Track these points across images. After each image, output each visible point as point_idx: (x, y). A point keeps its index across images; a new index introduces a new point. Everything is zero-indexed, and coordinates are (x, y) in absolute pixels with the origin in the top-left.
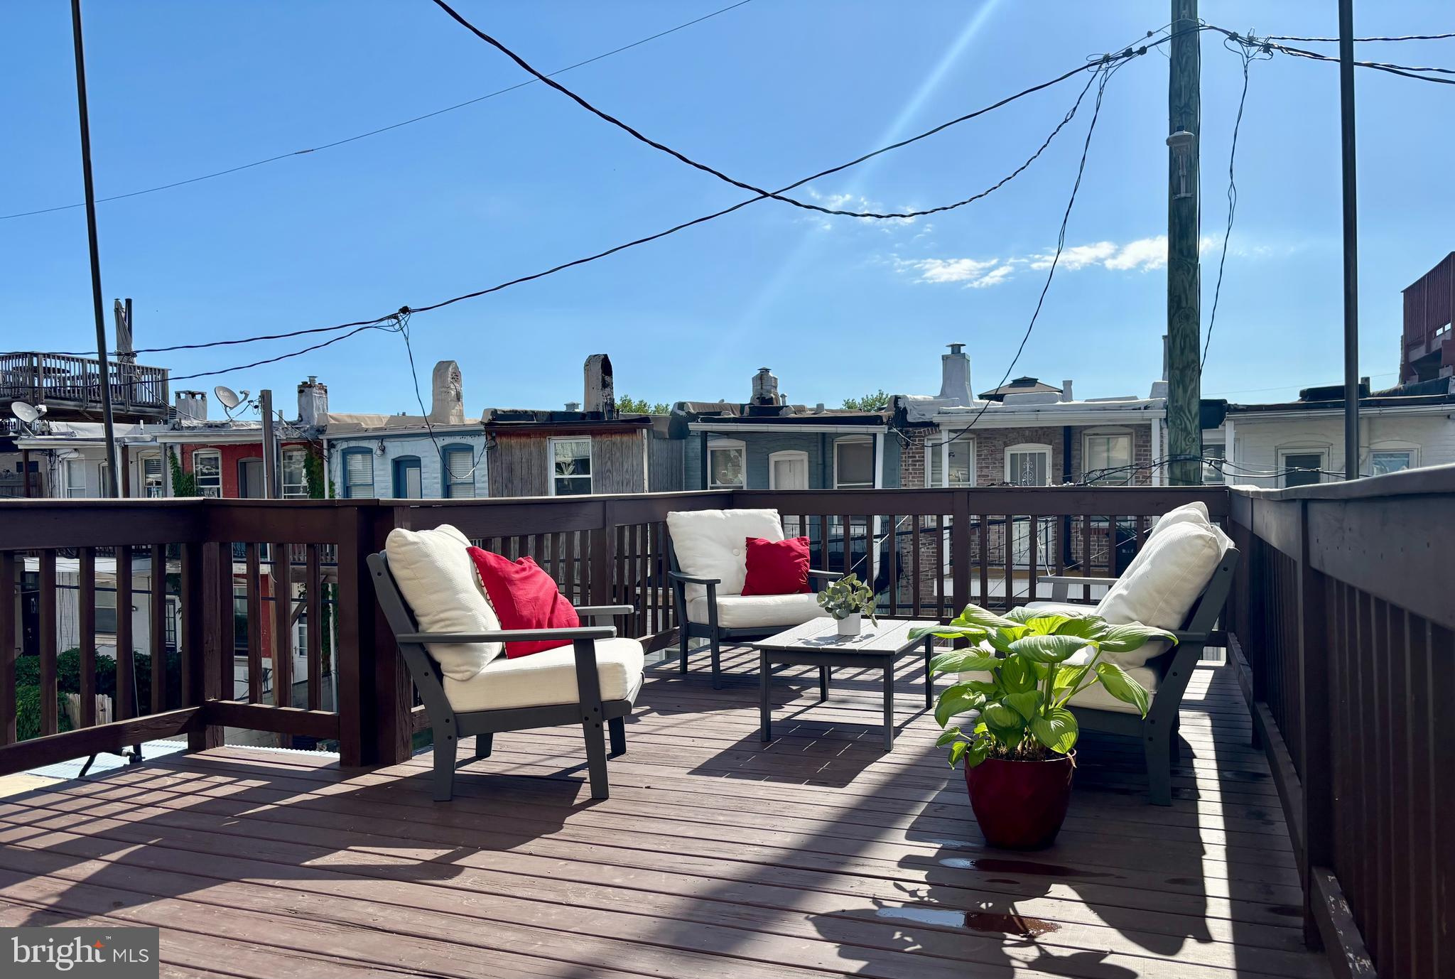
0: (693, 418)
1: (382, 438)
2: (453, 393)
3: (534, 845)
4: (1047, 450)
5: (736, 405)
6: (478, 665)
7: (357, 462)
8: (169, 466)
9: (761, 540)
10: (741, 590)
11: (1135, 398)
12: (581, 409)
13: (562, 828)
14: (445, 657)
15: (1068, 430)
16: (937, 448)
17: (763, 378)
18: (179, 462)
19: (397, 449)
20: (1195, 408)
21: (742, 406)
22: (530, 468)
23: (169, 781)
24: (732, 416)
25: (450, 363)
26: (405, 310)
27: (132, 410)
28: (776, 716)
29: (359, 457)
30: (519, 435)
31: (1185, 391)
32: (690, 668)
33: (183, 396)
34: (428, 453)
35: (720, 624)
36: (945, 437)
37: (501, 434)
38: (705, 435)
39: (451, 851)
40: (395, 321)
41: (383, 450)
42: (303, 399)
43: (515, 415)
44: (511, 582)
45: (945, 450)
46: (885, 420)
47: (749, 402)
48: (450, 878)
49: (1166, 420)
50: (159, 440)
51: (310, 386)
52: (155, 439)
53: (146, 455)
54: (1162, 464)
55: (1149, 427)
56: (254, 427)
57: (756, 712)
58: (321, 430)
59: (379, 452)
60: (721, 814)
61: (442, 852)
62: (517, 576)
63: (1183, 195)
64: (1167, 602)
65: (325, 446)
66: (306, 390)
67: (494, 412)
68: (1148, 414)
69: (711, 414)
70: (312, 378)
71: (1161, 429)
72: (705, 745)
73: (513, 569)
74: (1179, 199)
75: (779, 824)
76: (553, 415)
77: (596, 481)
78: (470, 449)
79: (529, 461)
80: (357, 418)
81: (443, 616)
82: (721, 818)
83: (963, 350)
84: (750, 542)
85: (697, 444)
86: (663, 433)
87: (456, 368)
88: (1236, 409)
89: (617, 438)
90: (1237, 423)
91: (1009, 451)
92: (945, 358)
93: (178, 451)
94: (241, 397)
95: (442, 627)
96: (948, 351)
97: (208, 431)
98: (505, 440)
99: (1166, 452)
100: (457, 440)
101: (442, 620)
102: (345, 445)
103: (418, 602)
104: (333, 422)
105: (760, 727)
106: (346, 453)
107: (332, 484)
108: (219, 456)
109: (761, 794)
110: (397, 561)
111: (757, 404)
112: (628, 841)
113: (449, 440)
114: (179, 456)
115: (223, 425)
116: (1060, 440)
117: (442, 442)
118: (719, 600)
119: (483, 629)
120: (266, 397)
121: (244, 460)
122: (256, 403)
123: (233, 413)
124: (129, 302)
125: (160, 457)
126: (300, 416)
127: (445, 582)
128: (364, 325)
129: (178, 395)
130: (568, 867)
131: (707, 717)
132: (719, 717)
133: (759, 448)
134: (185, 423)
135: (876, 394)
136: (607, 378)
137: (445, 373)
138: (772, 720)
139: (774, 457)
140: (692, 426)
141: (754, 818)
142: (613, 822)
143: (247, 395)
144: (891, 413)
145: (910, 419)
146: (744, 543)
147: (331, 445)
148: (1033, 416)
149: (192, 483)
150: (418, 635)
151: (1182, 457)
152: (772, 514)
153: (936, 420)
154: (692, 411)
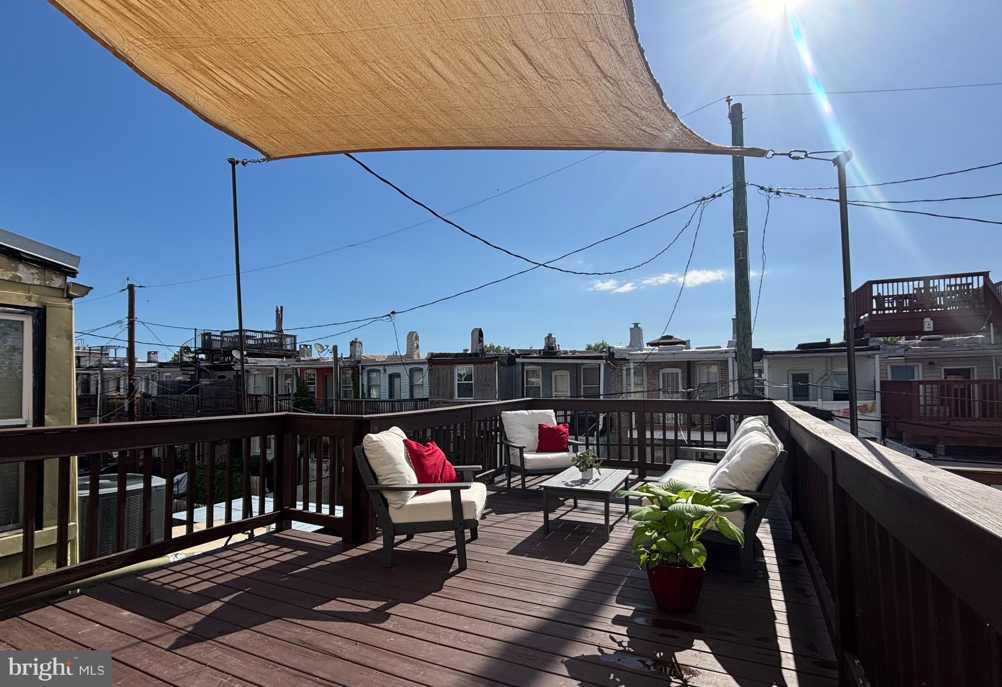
0: (518, 356)
1: (385, 365)
2: (415, 345)
3: (427, 600)
4: (679, 371)
5: (537, 350)
6: (405, 501)
7: (374, 375)
8: (295, 376)
9: (546, 426)
10: (536, 449)
11: (720, 347)
12: (469, 352)
13: (442, 588)
14: (390, 497)
15: (689, 363)
16: (628, 370)
17: (549, 337)
18: (299, 375)
19: (391, 370)
20: (750, 354)
21: (540, 350)
22: (446, 378)
23: (263, 550)
24: (535, 355)
25: (414, 332)
26: (393, 313)
27: (281, 353)
28: (552, 517)
29: (375, 373)
30: (442, 364)
31: (745, 347)
32: (512, 485)
33: (302, 347)
34: (404, 371)
35: (525, 468)
36: (632, 366)
37: (434, 364)
38: (523, 364)
39: (386, 603)
40: (389, 317)
41: (385, 370)
42: (352, 348)
43: (441, 355)
44: (424, 457)
45: (632, 371)
46: (604, 358)
47: (543, 348)
48: (383, 622)
49: (736, 358)
50: (291, 366)
51: (355, 342)
52: (289, 365)
53: (285, 372)
54: (734, 381)
55: (727, 361)
56: (330, 360)
57: (541, 514)
58: (359, 362)
59: (383, 371)
60: (523, 582)
61: (381, 603)
62: (426, 453)
63: (741, 258)
64: (750, 478)
65: (360, 368)
66: (354, 344)
67: (432, 354)
68: (726, 355)
69: (526, 354)
70: (356, 339)
71: (733, 362)
72: (517, 534)
73: (424, 450)
74: (740, 260)
75: (551, 589)
76: (457, 355)
77: (475, 384)
78: (421, 370)
79: (446, 375)
80: (374, 357)
81: (389, 476)
82: (522, 584)
83: (639, 326)
84: (540, 426)
85: (520, 367)
86: (504, 363)
87: (417, 334)
88: (768, 353)
89: (484, 365)
90: (769, 359)
91: (661, 372)
92: (631, 329)
93: (299, 371)
94: (325, 348)
95: (390, 481)
96: (633, 326)
97: (311, 363)
98: (436, 366)
99: (736, 375)
100: (416, 366)
101: (389, 478)
102: (369, 368)
103: (378, 470)
104: (364, 358)
105: (543, 524)
106: (369, 372)
107: (363, 385)
108: (316, 373)
109: (543, 568)
110: (368, 450)
111: (547, 349)
112: (474, 598)
113: (413, 366)
114: (299, 373)
115: (318, 360)
116: (685, 367)
117: (408, 367)
118: (525, 455)
119: (408, 483)
120: (335, 349)
121: (326, 374)
122: (331, 351)
123: (322, 355)
124: (282, 307)
125: (291, 373)
126: (351, 355)
127: (390, 460)
128: (376, 319)
129: (300, 346)
130: (443, 616)
131: (519, 517)
132: (525, 517)
133: (548, 370)
134: (302, 359)
135: (601, 342)
136: (481, 338)
137: (413, 337)
138: (549, 519)
139: (554, 374)
140: (517, 360)
141: (539, 585)
142: (469, 585)
143: (328, 347)
144: (607, 354)
145: (616, 357)
146: (538, 427)
147: (363, 368)
148: (672, 356)
149: (304, 384)
150: (376, 486)
151: (744, 378)
152: (551, 412)
153: (627, 358)
154: (518, 353)
